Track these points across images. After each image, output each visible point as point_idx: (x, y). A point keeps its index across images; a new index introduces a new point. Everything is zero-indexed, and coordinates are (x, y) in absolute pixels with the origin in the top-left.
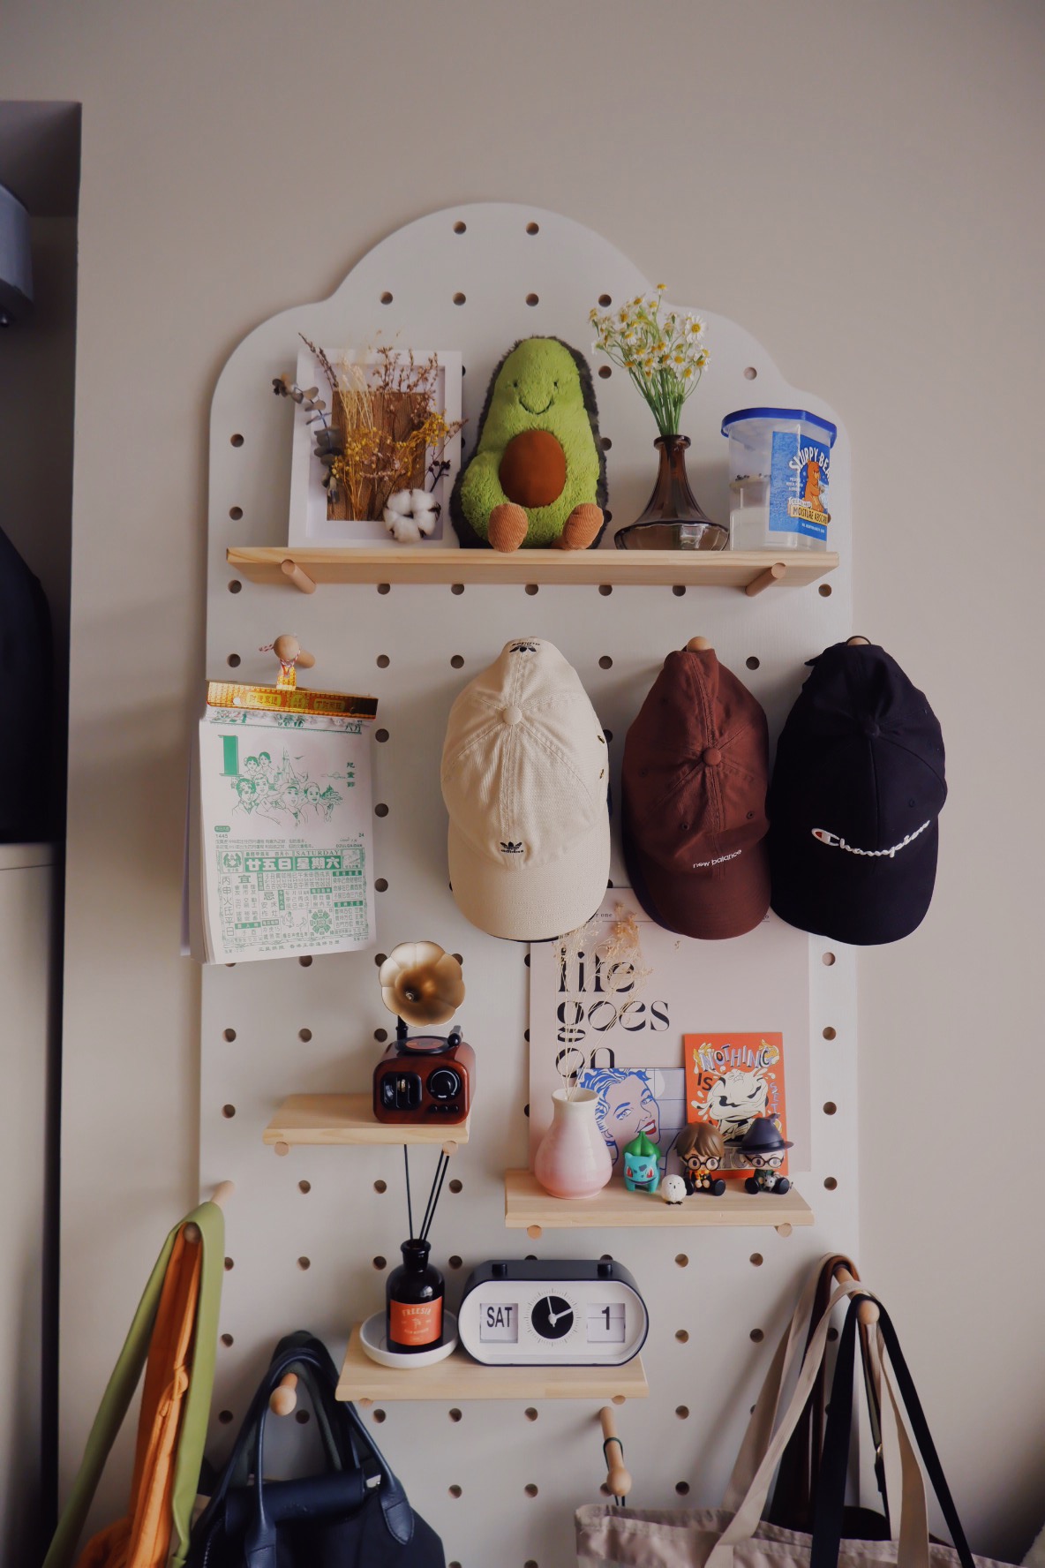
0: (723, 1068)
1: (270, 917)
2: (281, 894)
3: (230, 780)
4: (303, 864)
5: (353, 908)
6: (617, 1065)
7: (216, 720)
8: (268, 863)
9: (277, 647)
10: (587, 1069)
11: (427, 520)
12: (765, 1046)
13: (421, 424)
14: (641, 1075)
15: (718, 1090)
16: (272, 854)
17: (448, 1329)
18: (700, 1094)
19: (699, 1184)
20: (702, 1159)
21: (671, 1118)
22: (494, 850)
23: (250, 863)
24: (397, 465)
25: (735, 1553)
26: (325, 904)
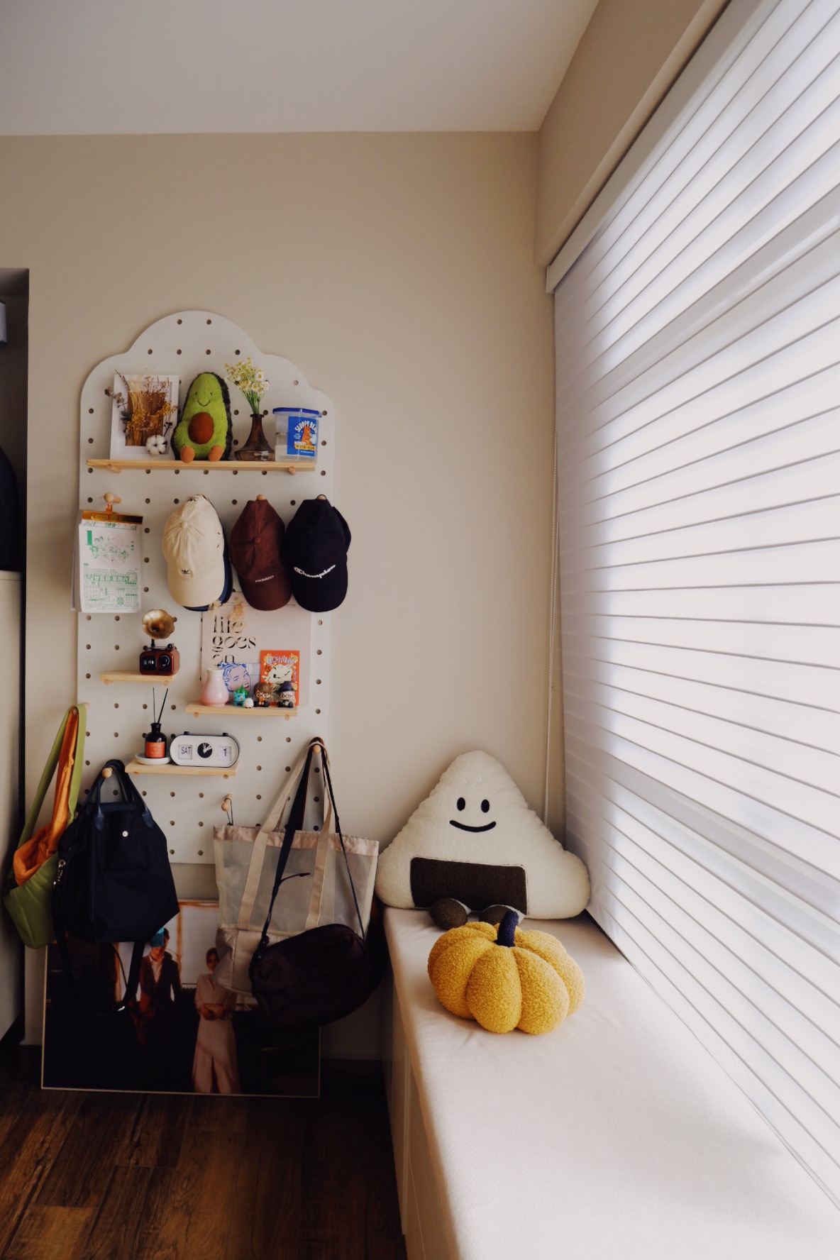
0: (275, 664)
1: (101, 597)
2: (106, 589)
3: (90, 546)
4: (115, 579)
5: (133, 597)
6: (235, 661)
7: (85, 525)
8: (102, 578)
9: (105, 497)
10: (224, 663)
11: (162, 448)
12: (292, 656)
13: (161, 408)
14: (244, 665)
15: (273, 672)
16: (104, 575)
17: (166, 753)
18: (266, 673)
19: (260, 703)
20: (261, 694)
21: (255, 680)
22: (181, 573)
23: (95, 577)
24: (151, 425)
25: (269, 837)
26: (122, 594)
